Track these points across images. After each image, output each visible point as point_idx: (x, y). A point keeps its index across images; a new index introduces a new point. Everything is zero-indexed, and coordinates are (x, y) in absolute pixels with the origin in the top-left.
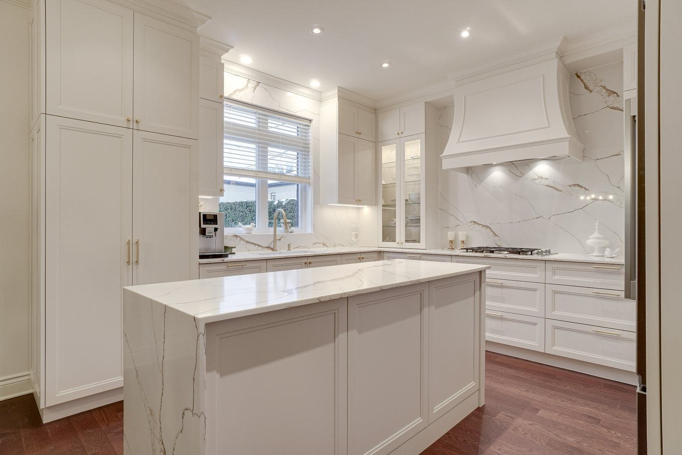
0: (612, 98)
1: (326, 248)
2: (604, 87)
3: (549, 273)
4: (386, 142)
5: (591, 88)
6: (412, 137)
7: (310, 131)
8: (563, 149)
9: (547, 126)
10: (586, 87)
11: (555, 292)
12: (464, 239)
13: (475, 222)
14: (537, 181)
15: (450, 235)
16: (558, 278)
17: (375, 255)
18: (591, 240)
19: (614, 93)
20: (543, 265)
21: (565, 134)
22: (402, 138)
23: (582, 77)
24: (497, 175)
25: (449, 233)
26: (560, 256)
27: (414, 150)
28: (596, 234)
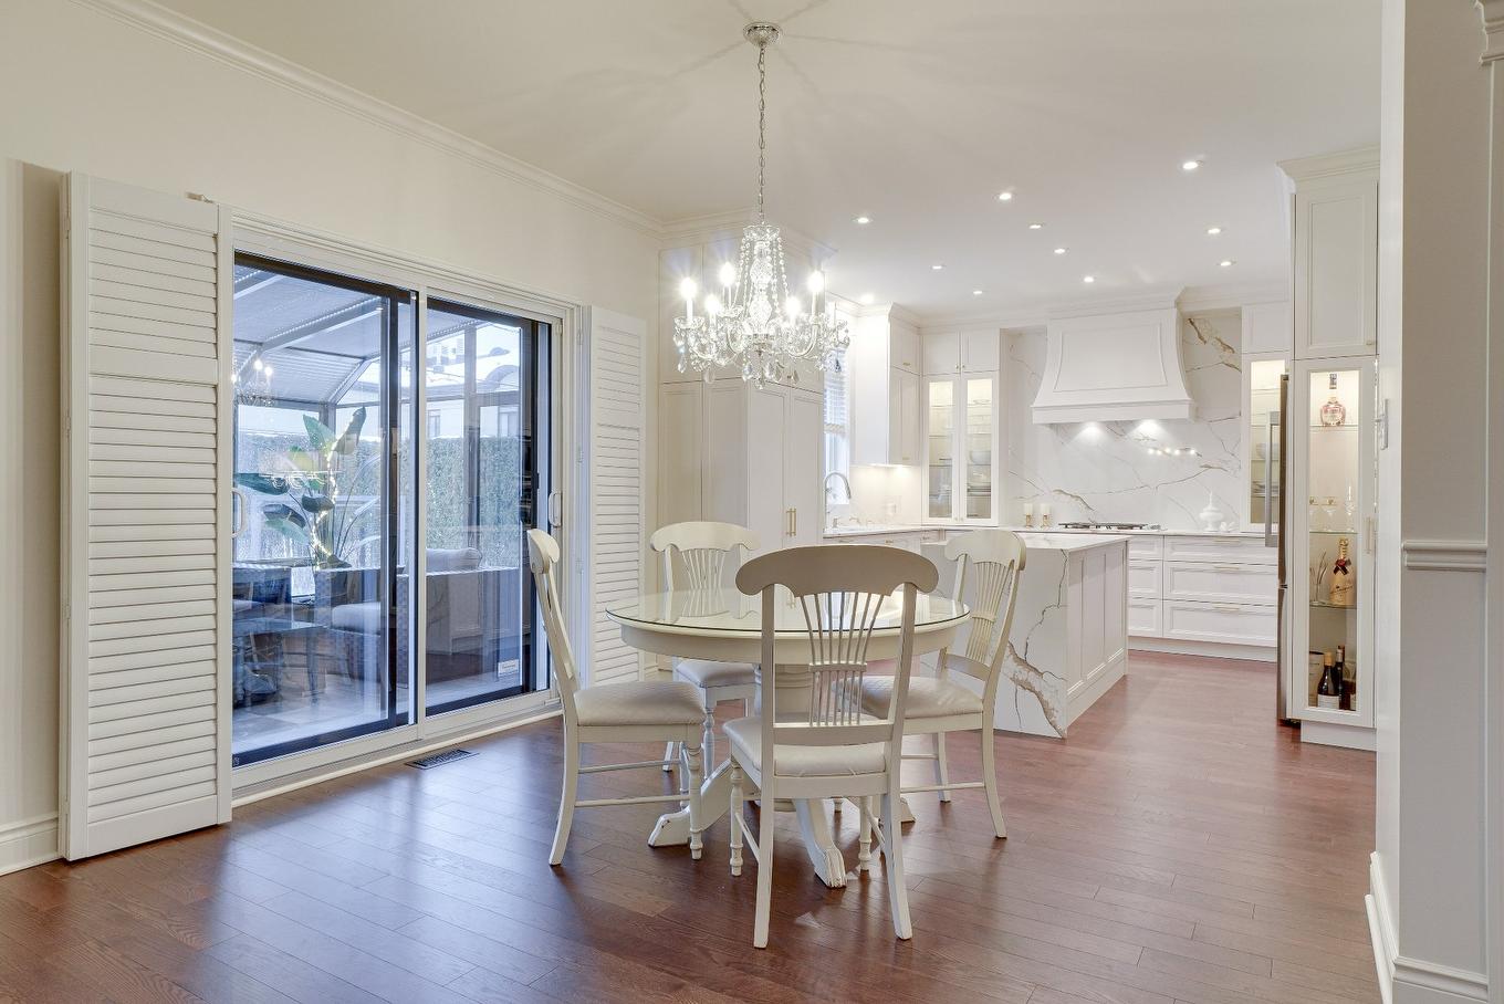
0: (1227, 353)
1: (858, 526)
2: (1219, 340)
3: (1168, 550)
4: (936, 377)
5: (1206, 339)
6: (979, 374)
7: (844, 359)
8: (1184, 412)
9: (1164, 383)
10: (1200, 337)
11: (1174, 570)
12: (1048, 513)
13: (1061, 491)
14: (1142, 443)
15: (1028, 509)
16: (1177, 554)
17: (935, 534)
18: (1206, 513)
19: (1230, 348)
20: (1160, 540)
21: (1185, 396)
22: (962, 374)
23: (1197, 324)
24: (1092, 432)
25: (1026, 505)
26: (1171, 531)
27: (982, 390)
28: (1210, 507)
